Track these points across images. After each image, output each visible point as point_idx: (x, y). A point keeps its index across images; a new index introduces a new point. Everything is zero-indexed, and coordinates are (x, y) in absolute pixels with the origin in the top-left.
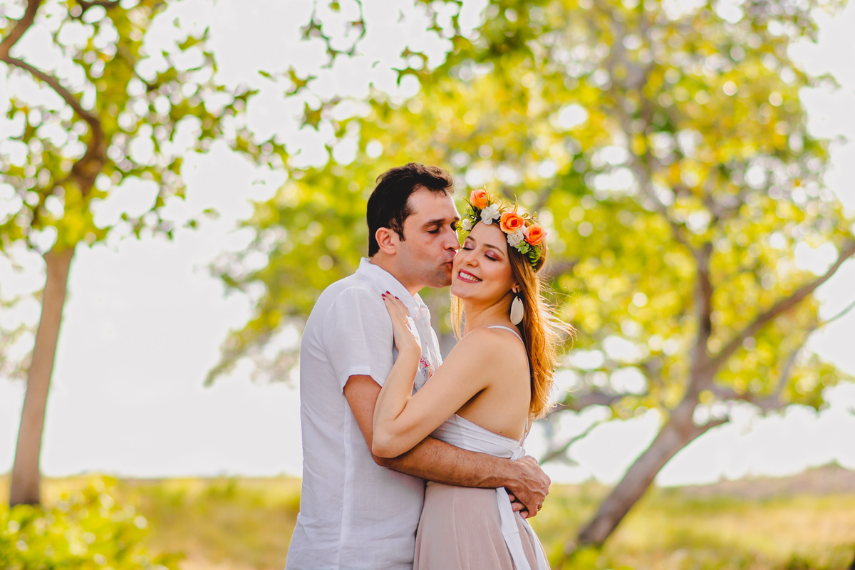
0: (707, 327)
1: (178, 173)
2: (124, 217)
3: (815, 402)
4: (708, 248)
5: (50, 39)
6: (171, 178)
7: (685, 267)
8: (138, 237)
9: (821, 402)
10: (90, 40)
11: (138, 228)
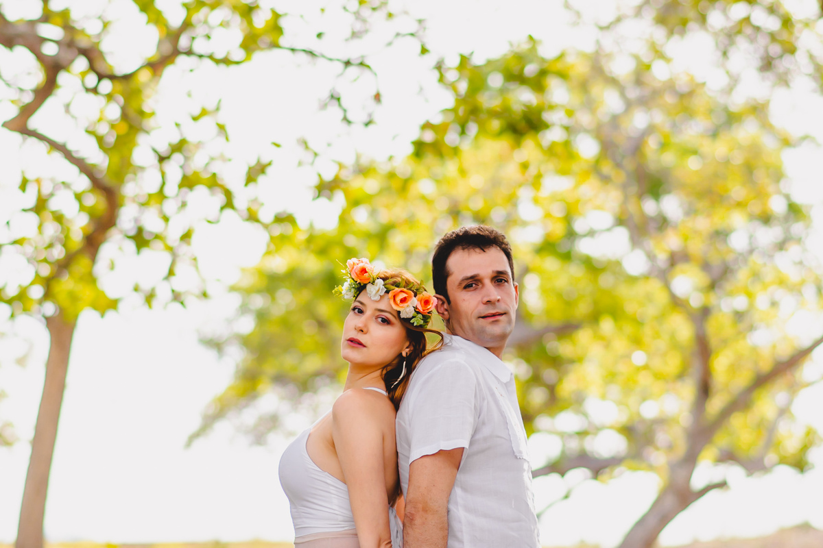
0: (705, 389)
1: (189, 243)
2: (136, 289)
3: (800, 464)
4: (705, 312)
5: (63, 110)
6: (183, 250)
7: (684, 330)
8: (150, 306)
9: (806, 463)
10: (102, 112)
11: (150, 298)
